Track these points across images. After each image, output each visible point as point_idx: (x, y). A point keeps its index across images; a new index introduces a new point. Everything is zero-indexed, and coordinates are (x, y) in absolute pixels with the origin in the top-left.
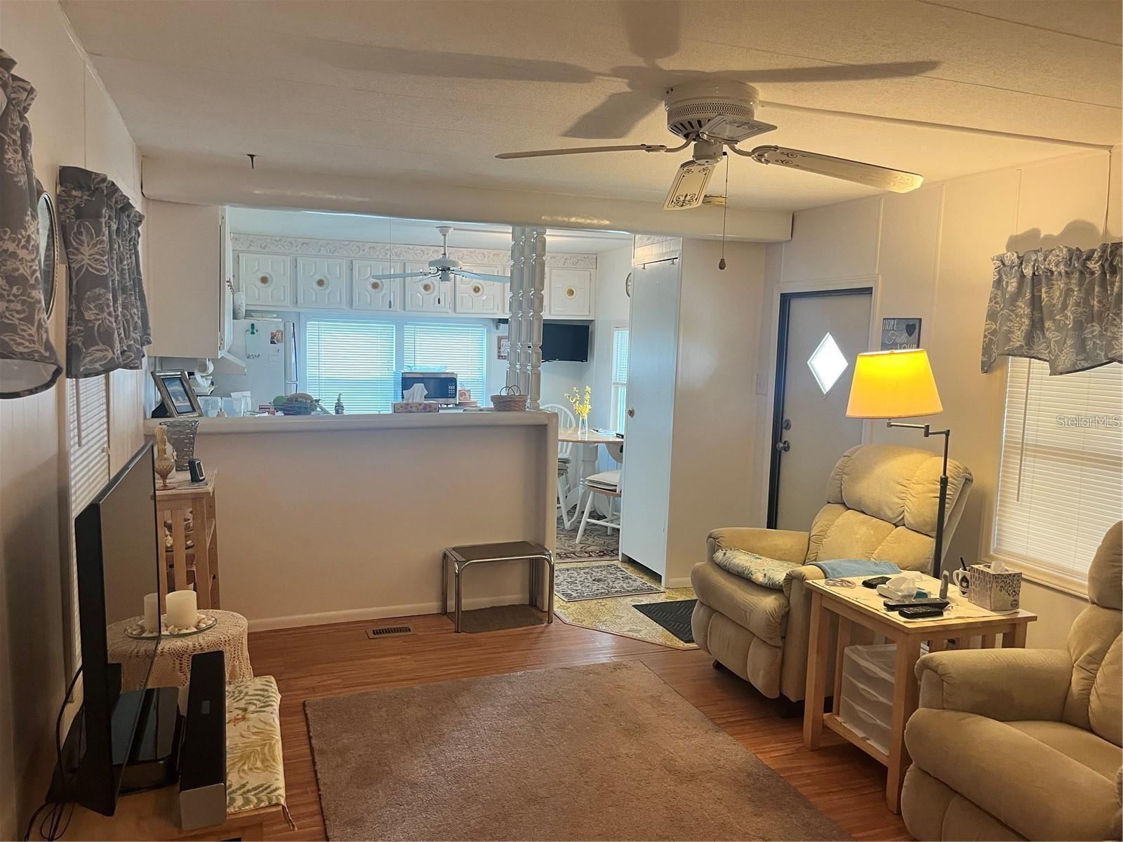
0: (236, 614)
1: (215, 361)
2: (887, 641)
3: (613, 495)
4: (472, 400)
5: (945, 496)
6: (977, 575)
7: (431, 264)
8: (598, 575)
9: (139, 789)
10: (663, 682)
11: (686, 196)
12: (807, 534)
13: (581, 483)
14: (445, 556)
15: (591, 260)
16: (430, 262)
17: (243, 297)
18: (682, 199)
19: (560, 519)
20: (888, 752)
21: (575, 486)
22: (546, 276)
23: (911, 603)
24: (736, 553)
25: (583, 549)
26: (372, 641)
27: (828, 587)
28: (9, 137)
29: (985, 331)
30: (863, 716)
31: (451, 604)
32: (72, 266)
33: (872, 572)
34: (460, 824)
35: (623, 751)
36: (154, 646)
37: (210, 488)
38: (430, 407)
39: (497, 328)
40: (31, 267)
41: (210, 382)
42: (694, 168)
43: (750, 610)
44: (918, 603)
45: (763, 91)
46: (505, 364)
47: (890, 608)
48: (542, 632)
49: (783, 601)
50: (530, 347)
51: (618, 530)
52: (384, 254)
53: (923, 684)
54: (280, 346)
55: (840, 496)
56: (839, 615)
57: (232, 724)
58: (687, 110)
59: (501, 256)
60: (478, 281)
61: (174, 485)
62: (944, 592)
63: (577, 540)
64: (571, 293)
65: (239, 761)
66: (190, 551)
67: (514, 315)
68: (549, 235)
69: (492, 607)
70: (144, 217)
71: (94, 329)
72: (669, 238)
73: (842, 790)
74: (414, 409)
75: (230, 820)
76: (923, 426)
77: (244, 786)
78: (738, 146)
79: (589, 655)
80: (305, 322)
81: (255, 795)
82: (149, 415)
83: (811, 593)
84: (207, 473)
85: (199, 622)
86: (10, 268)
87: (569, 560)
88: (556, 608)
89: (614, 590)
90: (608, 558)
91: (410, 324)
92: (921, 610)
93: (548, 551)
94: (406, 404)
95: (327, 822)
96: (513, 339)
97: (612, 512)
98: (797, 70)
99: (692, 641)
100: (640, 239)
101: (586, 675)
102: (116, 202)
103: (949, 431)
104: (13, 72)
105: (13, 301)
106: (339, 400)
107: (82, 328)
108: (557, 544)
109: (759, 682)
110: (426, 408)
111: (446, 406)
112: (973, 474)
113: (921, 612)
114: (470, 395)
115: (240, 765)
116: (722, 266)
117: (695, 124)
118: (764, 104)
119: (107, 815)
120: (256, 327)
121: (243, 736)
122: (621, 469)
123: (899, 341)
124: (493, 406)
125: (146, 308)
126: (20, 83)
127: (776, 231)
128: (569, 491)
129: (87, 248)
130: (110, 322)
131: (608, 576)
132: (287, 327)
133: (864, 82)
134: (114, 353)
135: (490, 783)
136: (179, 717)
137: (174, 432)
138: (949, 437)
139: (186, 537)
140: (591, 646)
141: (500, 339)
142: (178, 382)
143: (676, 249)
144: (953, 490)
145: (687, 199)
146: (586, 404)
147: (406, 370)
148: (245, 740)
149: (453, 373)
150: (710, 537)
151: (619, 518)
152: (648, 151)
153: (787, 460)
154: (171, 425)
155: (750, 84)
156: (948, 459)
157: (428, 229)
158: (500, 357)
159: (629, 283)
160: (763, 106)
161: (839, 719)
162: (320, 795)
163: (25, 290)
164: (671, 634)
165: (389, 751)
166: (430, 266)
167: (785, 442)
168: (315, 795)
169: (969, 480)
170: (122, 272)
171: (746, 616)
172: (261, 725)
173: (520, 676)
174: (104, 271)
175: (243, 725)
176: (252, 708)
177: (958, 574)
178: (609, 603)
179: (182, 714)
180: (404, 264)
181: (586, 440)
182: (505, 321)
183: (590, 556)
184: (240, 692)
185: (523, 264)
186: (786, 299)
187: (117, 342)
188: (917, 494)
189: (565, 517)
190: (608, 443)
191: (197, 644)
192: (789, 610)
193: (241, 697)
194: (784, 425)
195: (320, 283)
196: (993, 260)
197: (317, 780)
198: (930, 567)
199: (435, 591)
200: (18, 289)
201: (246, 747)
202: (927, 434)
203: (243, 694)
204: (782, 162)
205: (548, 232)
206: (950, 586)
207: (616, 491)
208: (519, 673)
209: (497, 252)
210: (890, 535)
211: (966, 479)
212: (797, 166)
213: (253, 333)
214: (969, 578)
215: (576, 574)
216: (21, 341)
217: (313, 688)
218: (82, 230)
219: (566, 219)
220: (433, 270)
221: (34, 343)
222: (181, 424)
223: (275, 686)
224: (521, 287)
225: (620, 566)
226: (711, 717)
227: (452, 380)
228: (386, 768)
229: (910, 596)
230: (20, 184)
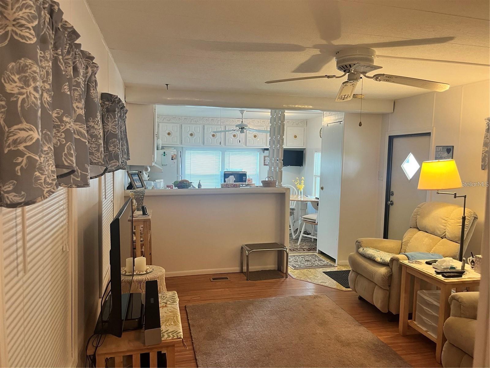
0: (160, 267)
1: (150, 167)
2: (438, 289)
3: (314, 224)
4: (253, 183)
5: (464, 225)
6: (478, 259)
7: (237, 126)
8: (308, 259)
9: (129, 330)
10: (335, 304)
11: (345, 95)
12: (401, 241)
13: (300, 219)
14: (242, 248)
15: (305, 122)
16: (236, 125)
17: (161, 141)
18: (343, 97)
19: (291, 235)
20: (437, 337)
21: (298, 220)
22: (285, 130)
23: (448, 271)
24: (368, 249)
25: (301, 247)
26: (212, 282)
27: (409, 264)
28: (92, 85)
29: (483, 151)
30: (425, 321)
31: (245, 268)
32: (105, 130)
33: (431, 258)
34: (249, 357)
35: (318, 331)
36: (132, 278)
37: (150, 217)
38: (236, 185)
39: (264, 153)
40: (99, 131)
41: (147, 175)
42: (348, 84)
43: (375, 273)
44: (451, 271)
45: (378, 51)
46: (267, 168)
47: (438, 273)
48: (283, 282)
49: (389, 269)
50: (278, 160)
51: (316, 240)
52: (217, 122)
53: (452, 307)
54: (175, 161)
55: (416, 225)
56: (415, 276)
57: (161, 308)
58: (344, 60)
59: (266, 122)
60: (256, 132)
61: (136, 216)
62: (463, 267)
63: (298, 244)
64: (296, 137)
65: (165, 322)
66: (142, 242)
67: (271, 147)
68: (286, 113)
69: (262, 271)
70: (128, 110)
71: (112, 154)
72: (338, 113)
73: (416, 353)
74: (230, 186)
75: (163, 343)
76: (454, 193)
77: (167, 331)
78: (367, 75)
79: (303, 292)
80: (185, 152)
81: (172, 334)
82: (126, 188)
83: (401, 266)
84: (148, 211)
85: (147, 270)
86: (92, 132)
87: (295, 252)
88: (289, 272)
89: (314, 265)
90: (312, 251)
91: (227, 151)
92: (452, 274)
93: (286, 247)
94: (227, 184)
95: (196, 353)
96: (271, 156)
97: (314, 232)
98: (392, 42)
99: (349, 288)
100: (326, 113)
101: (302, 300)
102: (120, 106)
103: (466, 196)
104: (93, 61)
105: (93, 144)
106: (199, 182)
107: (108, 154)
108: (289, 245)
109: (378, 305)
110: (234, 186)
111: (242, 186)
112: (477, 215)
113: (452, 275)
114: (252, 181)
115: (166, 323)
116: (360, 125)
117: (348, 66)
118: (378, 56)
119: (119, 337)
120: (166, 153)
121: (166, 313)
122: (317, 213)
123: (443, 156)
124: (262, 185)
125: (128, 146)
126: (94, 64)
127: (386, 108)
128: (295, 222)
129: (110, 124)
130: (118, 151)
131: (312, 259)
132: (178, 153)
133: (422, 46)
134: (119, 163)
135: (261, 341)
136: (142, 305)
137: (136, 195)
138: (466, 198)
139: (141, 237)
140: (304, 288)
141: (265, 157)
142: (137, 175)
143: (342, 117)
144: (469, 222)
145: (345, 97)
146: (302, 185)
147: (225, 171)
148: (167, 314)
149: (245, 172)
150: (357, 242)
151: (317, 234)
152: (328, 78)
153: (392, 209)
154: (135, 192)
155: (372, 49)
156: (465, 209)
157: (235, 112)
158: (265, 165)
159: (321, 132)
160: (378, 57)
161: (415, 323)
162: (193, 342)
163: (97, 140)
164: (340, 284)
165: (220, 327)
166: (236, 127)
167: (391, 201)
168: (190, 342)
169: (476, 218)
170: (121, 132)
171: (373, 276)
172: (172, 309)
173: (274, 299)
174: (116, 132)
175: (165, 309)
176: (169, 303)
177: (470, 259)
178: (312, 270)
179: (143, 304)
180: (225, 126)
181: (302, 200)
182: (267, 149)
183: (304, 250)
184: (164, 297)
185: (275, 125)
186: (391, 138)
187: (120, 159)
188: (452, 224)
189: (293, 234)
190: (312, 202)
191: (146, 278)
192: (392, 273)
193: (164, 298)
194: (391, 194)
195: (191, 135)
196: (485, 120)
197: (191, 336)
198: (458, 257)
199: (238, 263)
200: (94, 139)
201: (167, 317)
202: (455, 197)
203: (165, 297)
204: (387, 80)
205: (286, 111)
206: (466, 264)
207: (315, 222)
208: (273, 298)
209: (264, 120)
210: (439, 242)
211: (475, 217)
212: (393, 82)
213: (164, 156)
214: (474, 261)
215: (298, 258)
216: (95, 158)
217: (189, 300)
218: (109, 116)
219: (294, 106)
220: (238, 128)
221: (99, 159)
222: (138, 192)
223: (177, 295)
224: (274, 135)
225: (317, 255)
226: (357, 320)
227: (245, 175)
228: (219, 333)
229: (447, 268)
230: (95, 102)
